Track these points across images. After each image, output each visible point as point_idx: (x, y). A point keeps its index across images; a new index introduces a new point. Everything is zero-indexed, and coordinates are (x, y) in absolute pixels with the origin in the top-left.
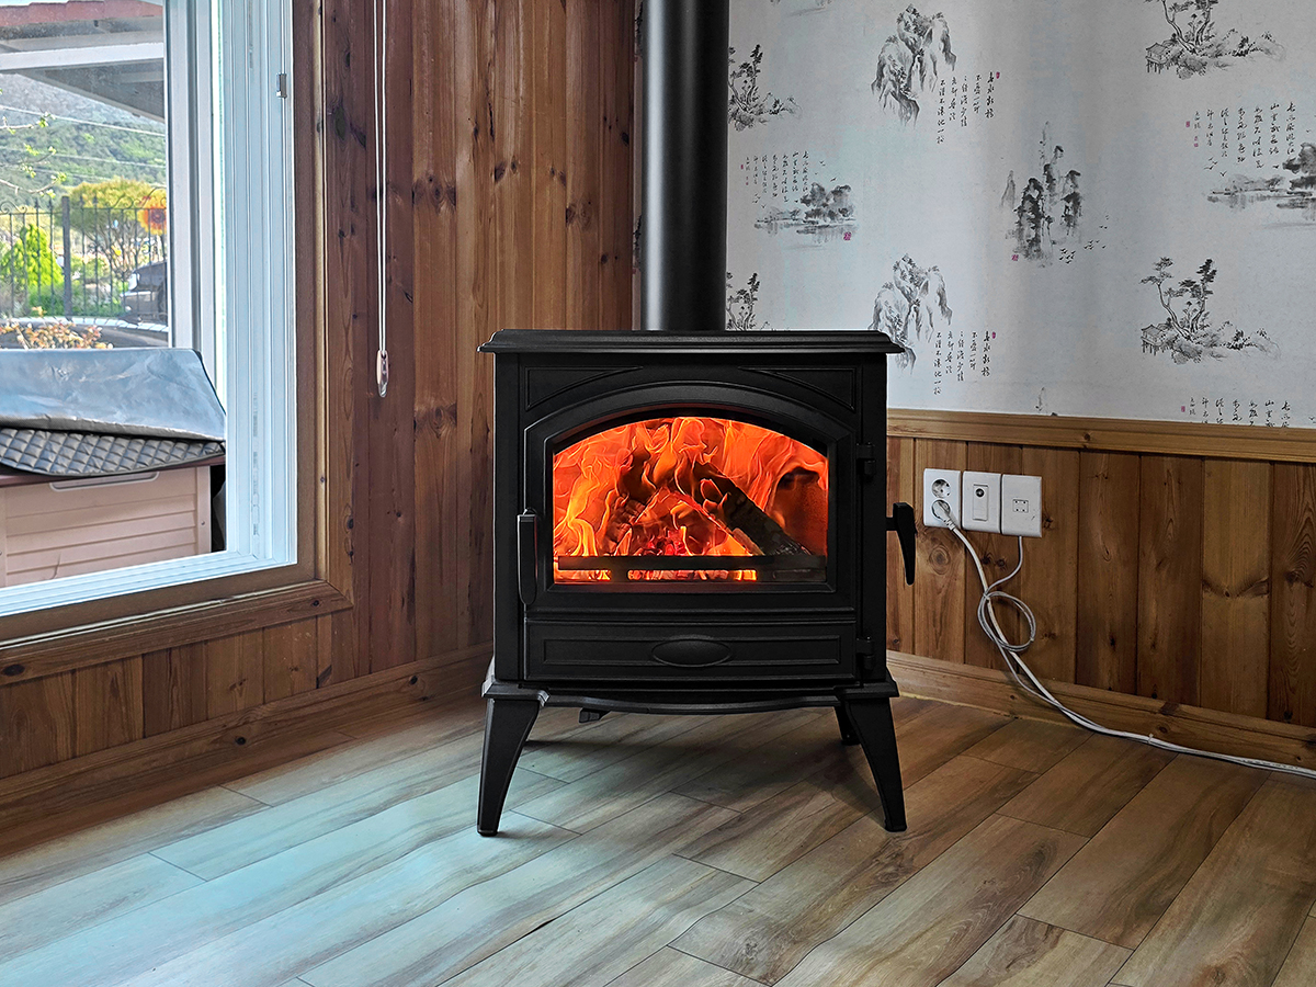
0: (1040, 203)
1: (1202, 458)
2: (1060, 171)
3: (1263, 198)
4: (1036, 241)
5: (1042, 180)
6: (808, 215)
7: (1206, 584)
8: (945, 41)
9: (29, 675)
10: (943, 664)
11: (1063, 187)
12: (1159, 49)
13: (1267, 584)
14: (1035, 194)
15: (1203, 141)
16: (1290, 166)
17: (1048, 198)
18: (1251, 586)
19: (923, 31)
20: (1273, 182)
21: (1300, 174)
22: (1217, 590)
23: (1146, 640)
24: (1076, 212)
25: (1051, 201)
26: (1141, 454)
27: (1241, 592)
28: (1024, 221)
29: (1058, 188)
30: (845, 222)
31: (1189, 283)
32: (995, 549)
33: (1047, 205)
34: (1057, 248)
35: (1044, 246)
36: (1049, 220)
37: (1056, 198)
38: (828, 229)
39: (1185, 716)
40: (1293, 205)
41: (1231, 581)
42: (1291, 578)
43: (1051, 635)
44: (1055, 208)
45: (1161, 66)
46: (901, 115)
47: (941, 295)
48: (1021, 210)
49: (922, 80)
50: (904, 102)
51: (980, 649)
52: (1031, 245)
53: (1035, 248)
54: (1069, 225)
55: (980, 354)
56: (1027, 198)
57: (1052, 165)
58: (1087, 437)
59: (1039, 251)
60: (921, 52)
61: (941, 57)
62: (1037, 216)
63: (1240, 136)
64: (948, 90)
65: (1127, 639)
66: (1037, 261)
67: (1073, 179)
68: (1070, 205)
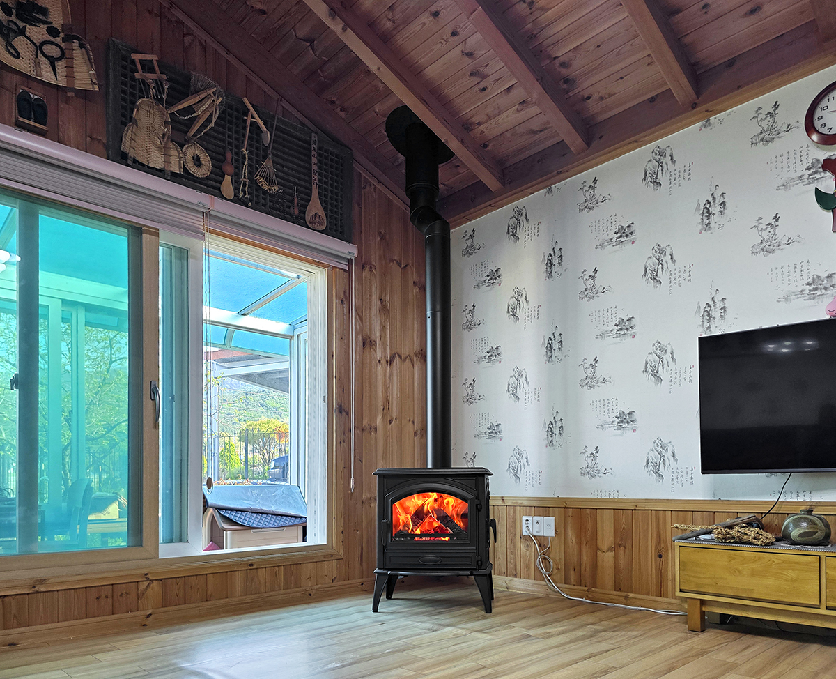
0: (553, 429)
1: (597, 509)
2: (558, 419)
3: (610, 427)
4: (552, 441)
5: (553, 422)
6: (489, 433)
7: (599, 549)
8: (526, 377)
9: (255, 567)
10: (528, 580)
11: (559, 424)
12: (582, 381)
13: (613, 549)
14: (551, 426)
15: (595, 409)
16: (616, 417)
17: (555, 427)
18: (610, 549)
19: (520, 374)
20: (613, 422)
21: (619, 420)
22: (601, 551)
23: (583, 568)
24: (562, 432)
26: (581, 508)
27: (608, 551)
28: (549, 434)
29: (557, 424)
30: (500, 435)
31: (592, 454)
32: (542, 542)
33: (555, 430)
34: (558, 443)
35: (554, 442)
36: (555, 434)
37: (557, 427)
38: (495, 438)
39: (593, 592)
40: (618, 429)
41: (605, 548)
42: (620, 545)
43: (558, 569)
44: (557, 430)
45: (583, 386)
46: (514, 400)
47: (527, 459)
48: (548, 431)
49: (520, 390)
50: (515, 396)
51: (539, 576)
52: (550, 442)
54: (560, 436)
55: (538, 478)
56: (549, 427)
57: (556, 417)
58: (566, 503)
59: (553, 444)
60: (520, 381)
61: (525, 382)
62: (552, 433)
63: (604, 408)
64: (527, 393)
65: (578, 570)
66: (552, 448)
67: (561, 421)
68: (560, 429)
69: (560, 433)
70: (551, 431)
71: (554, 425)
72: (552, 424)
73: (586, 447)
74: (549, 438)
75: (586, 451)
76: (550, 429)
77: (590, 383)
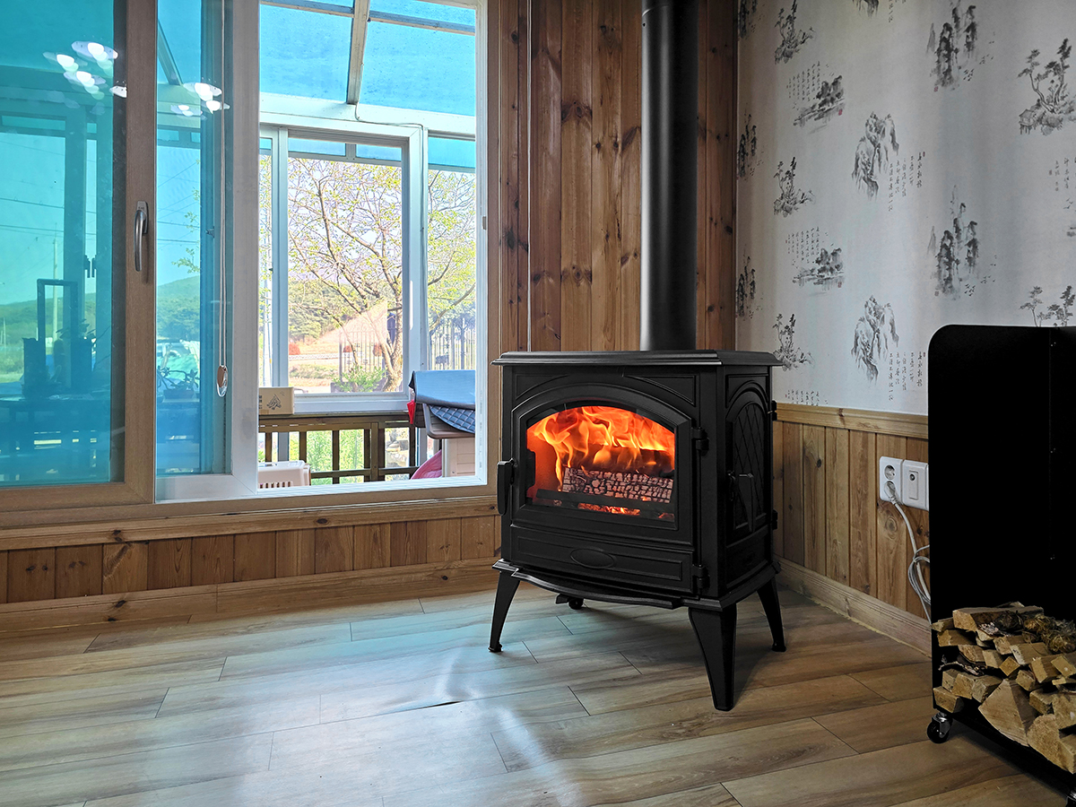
0: (951, 249)
4: (949, 280)
6: (820, 272)
8: (893, 135)
11: (966, 235)
12: (1028, 114)
14: (948, 243)
15: (1062, 185)
17: (956, 245)
19: (879, 130)
24: (974, 254)
25: (958, 247)
29: (963, 237)
30: (839, 275)
31: (1055, 307)
33: (956, 251)
34: (963, 283)
35: (955, 283)
36: (958, 262)
37: (962, 244)
38: (830, 281)
44: (961, 253)
45: (1030, 127)
46: (868, 193)
49: (880, 166)
50: (869, 182)
52: (946, 283)
53: (948, 285)
54: (970, 265)
56: (944, 246)
57: (959, 219)
59: (951, 287)
60: (879, 146)
61: (890, 146)
64: (895, 170)
66: (951, 296)
67: (972, 228)
68: (971, 249)
69: (969, 259)
70: (949, 254)
71: (955, 240)
72: (950, 237)
73: (1038, 290)
74: (943, 273)
75: (1036, 301)
76: (944, 252)
77: (1048, 115)
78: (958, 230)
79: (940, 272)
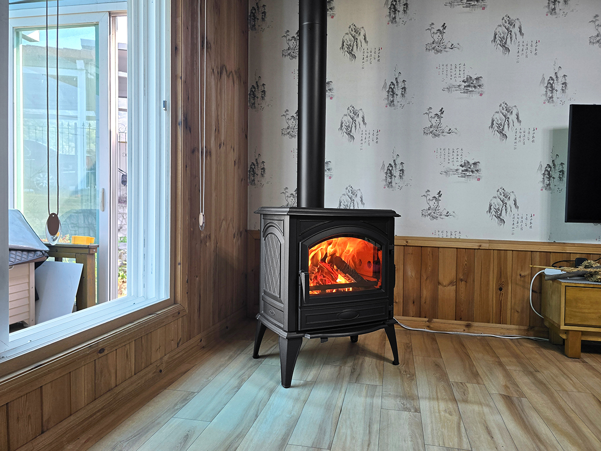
0: (392, 171)
1: (439, 247)
2: (398, 162)
3: (454, 174)
4: (391, 183)
5: (393, 164)
7: (440, 284)
8: (363, 118)
11: (399, 167)
12: (427, 129)
13: (455, 283)
14: (391, 168)
15: (438, 157)
16: (461, 166)
17: (395, 170)
18: (451, 284)
19: (356, 113)
20: (457, 170)
21: (464, 168)
22: (442, 285)
23: (423, 300)
24: (403, 175)
26: (421, 247)
27: (449, 285)
28: (387, 176)
29: (398, 167)
30: (329, 173)
31: (434, 197)
33: (394, 172)
34: (398, 185)
35: (393, 184)
36: (395, 177)
37: (397, 170)
39: (435, 322)
40: (462, 177)
41: (446, 282)
42: (461, 280)
44: (396, 173)
45: (427, 134)
46: (348, 140)
47: (361, 198)
48: (386, 173)
49: (356, 129)
50: (349, 135)
52: (389, 184)
54: (401, 178)
56: (389, 169)
57: (396, 160)
58: (407, 242)
59: (392, 186)
60: (355, 120)
61: (361, 123)
62: (392, 175)
63: (449, 156)
64: (364, 133)
65: (418, 301)
66: (391, 189)
67: (402, 165)
68: (401, 172)
69: (400, 176)
70: (391, 173)
71: (394, 168)
72: (392, 166)
73: (428, 191)
74: (388, 180)
75: (428, 195)
76: (389, 172)
77: (434, 131)
78: (395, 164)
79: (386, 179)
